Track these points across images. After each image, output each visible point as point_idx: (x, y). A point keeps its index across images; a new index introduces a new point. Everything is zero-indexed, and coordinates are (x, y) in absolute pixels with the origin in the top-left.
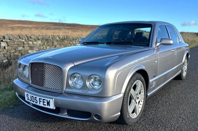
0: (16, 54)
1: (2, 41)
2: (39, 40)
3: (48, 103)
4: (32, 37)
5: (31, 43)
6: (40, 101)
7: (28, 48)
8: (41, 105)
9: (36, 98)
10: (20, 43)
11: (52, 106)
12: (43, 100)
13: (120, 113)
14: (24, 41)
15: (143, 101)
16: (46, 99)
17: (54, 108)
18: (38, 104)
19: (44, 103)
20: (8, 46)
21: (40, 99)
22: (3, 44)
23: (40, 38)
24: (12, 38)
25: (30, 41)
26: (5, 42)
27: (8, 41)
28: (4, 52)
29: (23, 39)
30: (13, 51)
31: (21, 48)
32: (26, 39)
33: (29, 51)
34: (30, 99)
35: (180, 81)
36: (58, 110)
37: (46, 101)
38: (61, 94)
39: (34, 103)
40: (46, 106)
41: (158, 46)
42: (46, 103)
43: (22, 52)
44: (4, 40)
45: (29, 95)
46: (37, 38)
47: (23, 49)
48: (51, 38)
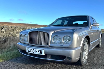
0: (9, 36)
1: (3, 29)
2: (21, 29)
3: (41, 52)
4: (18, 27)
5: (17, 30)
6: (36, 51)
7: (16, 33)
8: (37, 53)
9: (33, 50)
10: (12, 30)
11: (43, 54)
12: (38, 50)
13: (79, 58)
14: (13, 29)
15: (87, 53)
16: (40, 50)
17: (44, 55)
18: (35, 53)
19: (39, 52)
20: (6, 31)
21: (36, 50)
22: (3, 30)
23: (22, 28)
24: (7, 27)
25: (17, 29)
26: (4, 29)
27: (6, 29)
28: (3, 35)
29: (13, 28)
30: (8, 34)
31: (12, 33)
32: (15, 28)
33: (16, 35)
34: (30, 51)
35: (99, 48)
36: (46, 55)
37: (40, 51)
38: (47, 47)
39: (32, 53)
40: (40, 54)
41: (91, 27)
42: (40, 52)
43: (13, 35)
44: (3, 28)
45: (29, 49)
46: (20, 28)
47: (13, 33)
48: (27, 28)
